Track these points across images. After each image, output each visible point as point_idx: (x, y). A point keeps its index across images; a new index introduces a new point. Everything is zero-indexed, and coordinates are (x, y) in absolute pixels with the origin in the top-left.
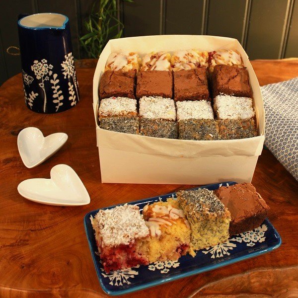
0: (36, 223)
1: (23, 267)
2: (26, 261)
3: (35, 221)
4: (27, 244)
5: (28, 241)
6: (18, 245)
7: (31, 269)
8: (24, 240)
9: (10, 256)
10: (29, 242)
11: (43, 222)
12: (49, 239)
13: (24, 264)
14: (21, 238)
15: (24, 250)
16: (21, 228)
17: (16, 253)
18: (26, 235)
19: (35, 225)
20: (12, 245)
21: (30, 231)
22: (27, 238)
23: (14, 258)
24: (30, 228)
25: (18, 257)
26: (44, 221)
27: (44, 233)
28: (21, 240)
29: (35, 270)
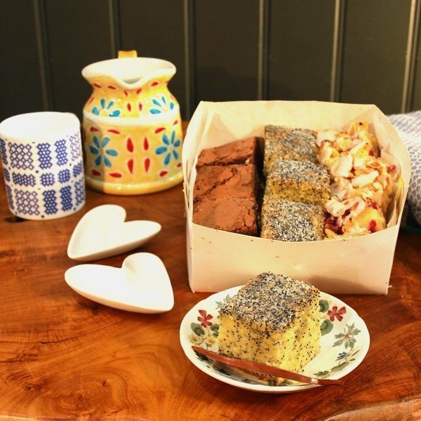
0: (50, 333)
1: (30, 388)
2: (35, 380)
3: (48, 331)
4: (35, 360)
5: (36, 355)
6: (20, 361)
7: (42, 390)
8: (30, 355)
9: (7, 375)
10: (38, 357)
11: (61, 332)
12: (72, 354)
13: (30, 384)
14: (25, 352)
15: (31, 367)
16: (26, 340)
17: (17, 371)
18: (33, 348)
19: (48, 336)
20: (11, 361)
21: (41, 344)
22: (35, 352)
23: (14, 377)
24: (40, 339)
25: (20, 376)
26: (63, 331)
27: (63, 346)
28: (25, 355)
29: (49, 393)
